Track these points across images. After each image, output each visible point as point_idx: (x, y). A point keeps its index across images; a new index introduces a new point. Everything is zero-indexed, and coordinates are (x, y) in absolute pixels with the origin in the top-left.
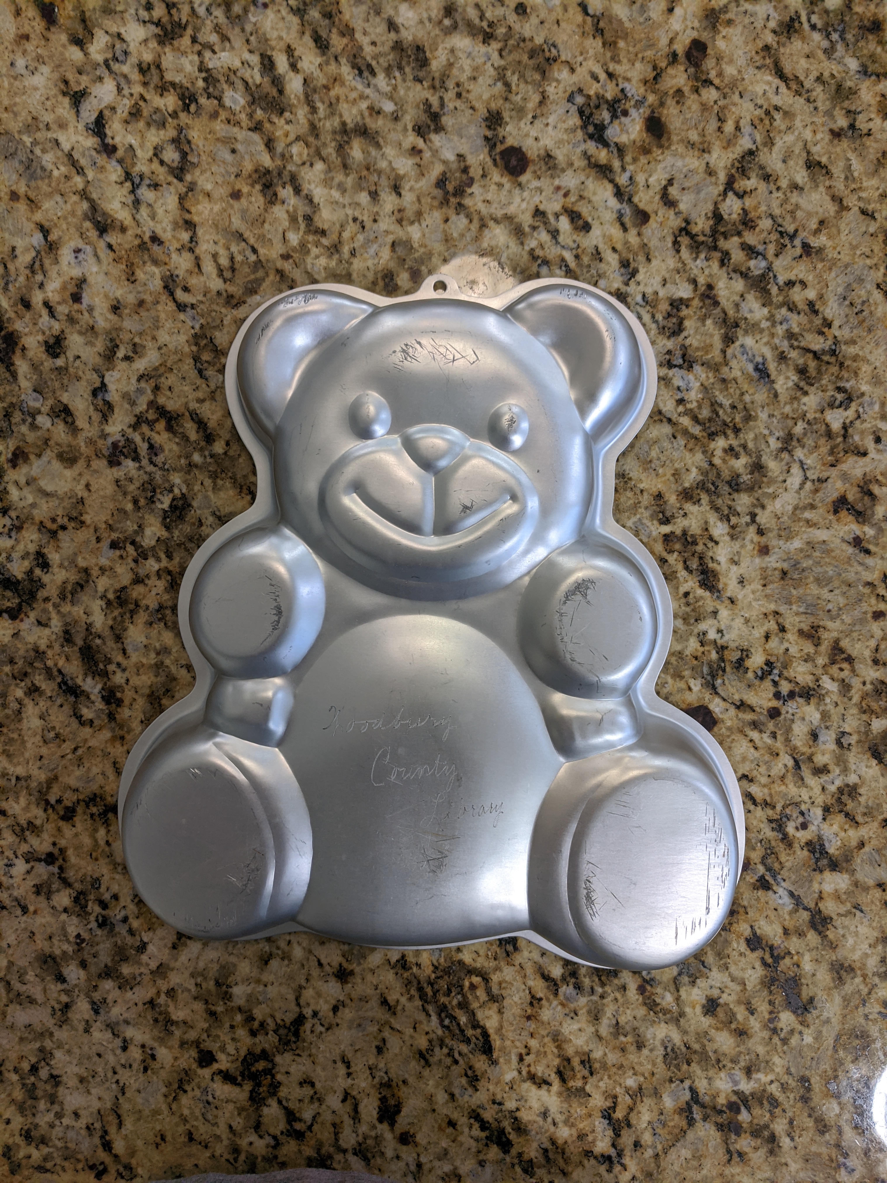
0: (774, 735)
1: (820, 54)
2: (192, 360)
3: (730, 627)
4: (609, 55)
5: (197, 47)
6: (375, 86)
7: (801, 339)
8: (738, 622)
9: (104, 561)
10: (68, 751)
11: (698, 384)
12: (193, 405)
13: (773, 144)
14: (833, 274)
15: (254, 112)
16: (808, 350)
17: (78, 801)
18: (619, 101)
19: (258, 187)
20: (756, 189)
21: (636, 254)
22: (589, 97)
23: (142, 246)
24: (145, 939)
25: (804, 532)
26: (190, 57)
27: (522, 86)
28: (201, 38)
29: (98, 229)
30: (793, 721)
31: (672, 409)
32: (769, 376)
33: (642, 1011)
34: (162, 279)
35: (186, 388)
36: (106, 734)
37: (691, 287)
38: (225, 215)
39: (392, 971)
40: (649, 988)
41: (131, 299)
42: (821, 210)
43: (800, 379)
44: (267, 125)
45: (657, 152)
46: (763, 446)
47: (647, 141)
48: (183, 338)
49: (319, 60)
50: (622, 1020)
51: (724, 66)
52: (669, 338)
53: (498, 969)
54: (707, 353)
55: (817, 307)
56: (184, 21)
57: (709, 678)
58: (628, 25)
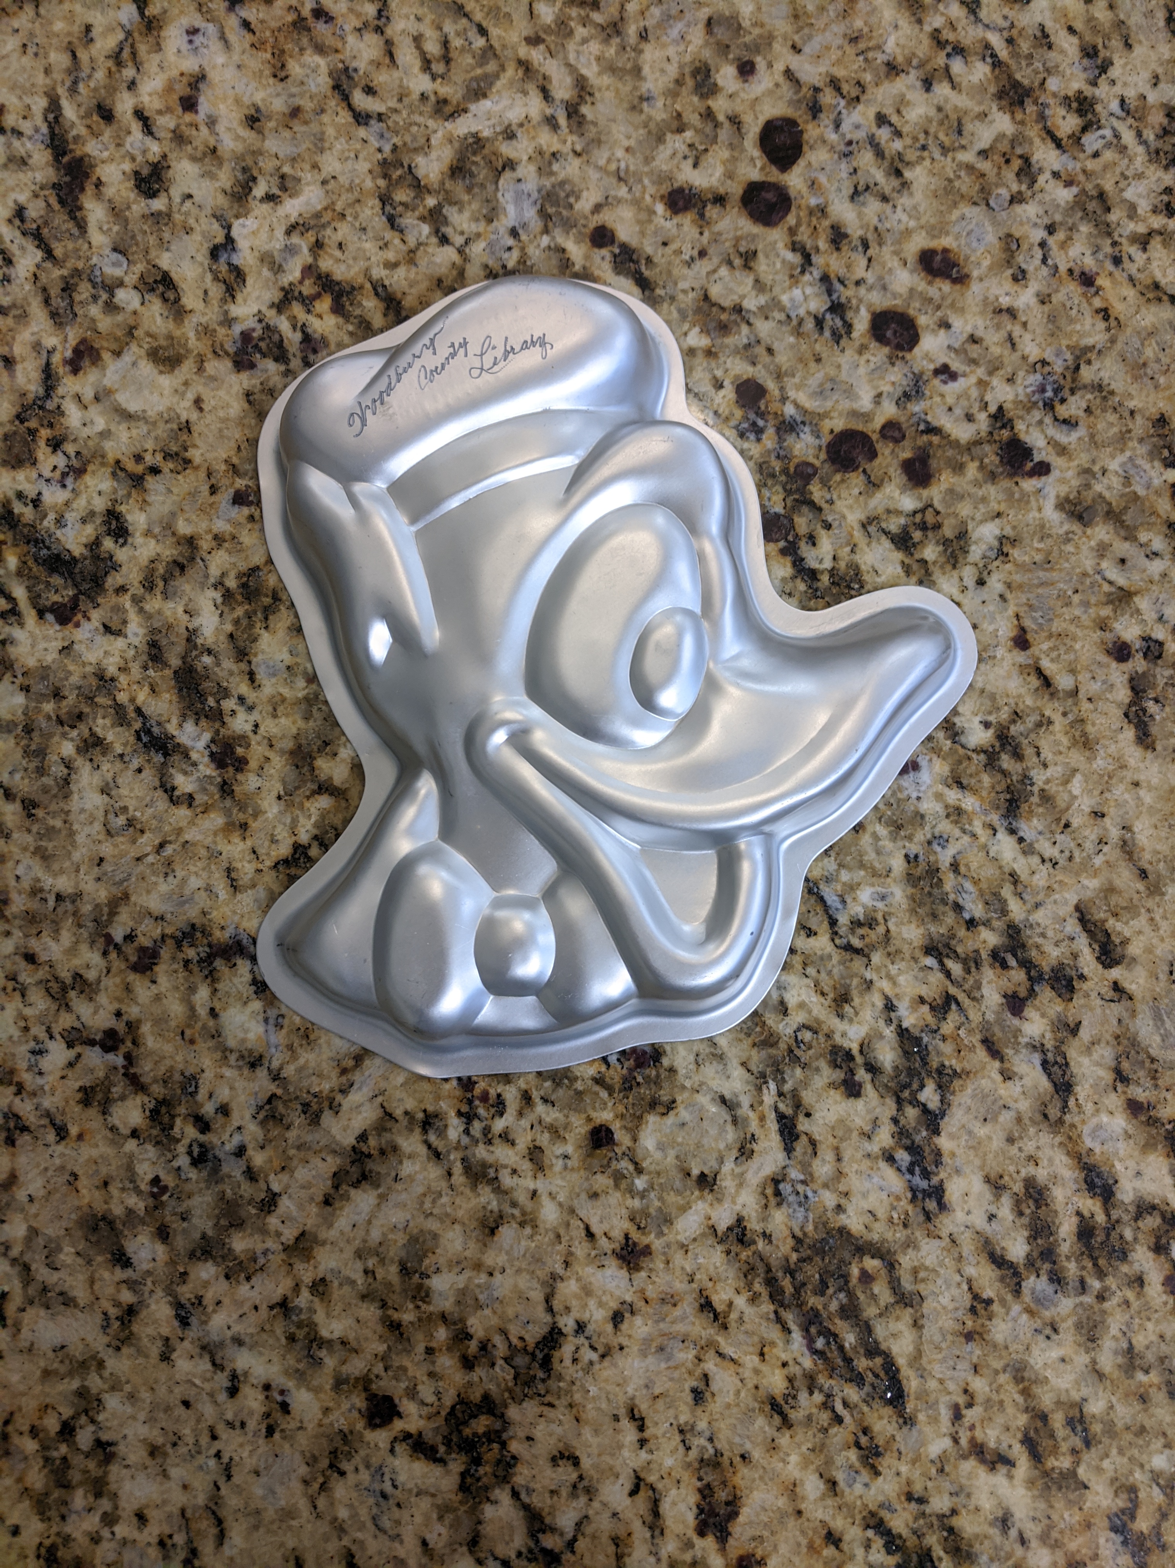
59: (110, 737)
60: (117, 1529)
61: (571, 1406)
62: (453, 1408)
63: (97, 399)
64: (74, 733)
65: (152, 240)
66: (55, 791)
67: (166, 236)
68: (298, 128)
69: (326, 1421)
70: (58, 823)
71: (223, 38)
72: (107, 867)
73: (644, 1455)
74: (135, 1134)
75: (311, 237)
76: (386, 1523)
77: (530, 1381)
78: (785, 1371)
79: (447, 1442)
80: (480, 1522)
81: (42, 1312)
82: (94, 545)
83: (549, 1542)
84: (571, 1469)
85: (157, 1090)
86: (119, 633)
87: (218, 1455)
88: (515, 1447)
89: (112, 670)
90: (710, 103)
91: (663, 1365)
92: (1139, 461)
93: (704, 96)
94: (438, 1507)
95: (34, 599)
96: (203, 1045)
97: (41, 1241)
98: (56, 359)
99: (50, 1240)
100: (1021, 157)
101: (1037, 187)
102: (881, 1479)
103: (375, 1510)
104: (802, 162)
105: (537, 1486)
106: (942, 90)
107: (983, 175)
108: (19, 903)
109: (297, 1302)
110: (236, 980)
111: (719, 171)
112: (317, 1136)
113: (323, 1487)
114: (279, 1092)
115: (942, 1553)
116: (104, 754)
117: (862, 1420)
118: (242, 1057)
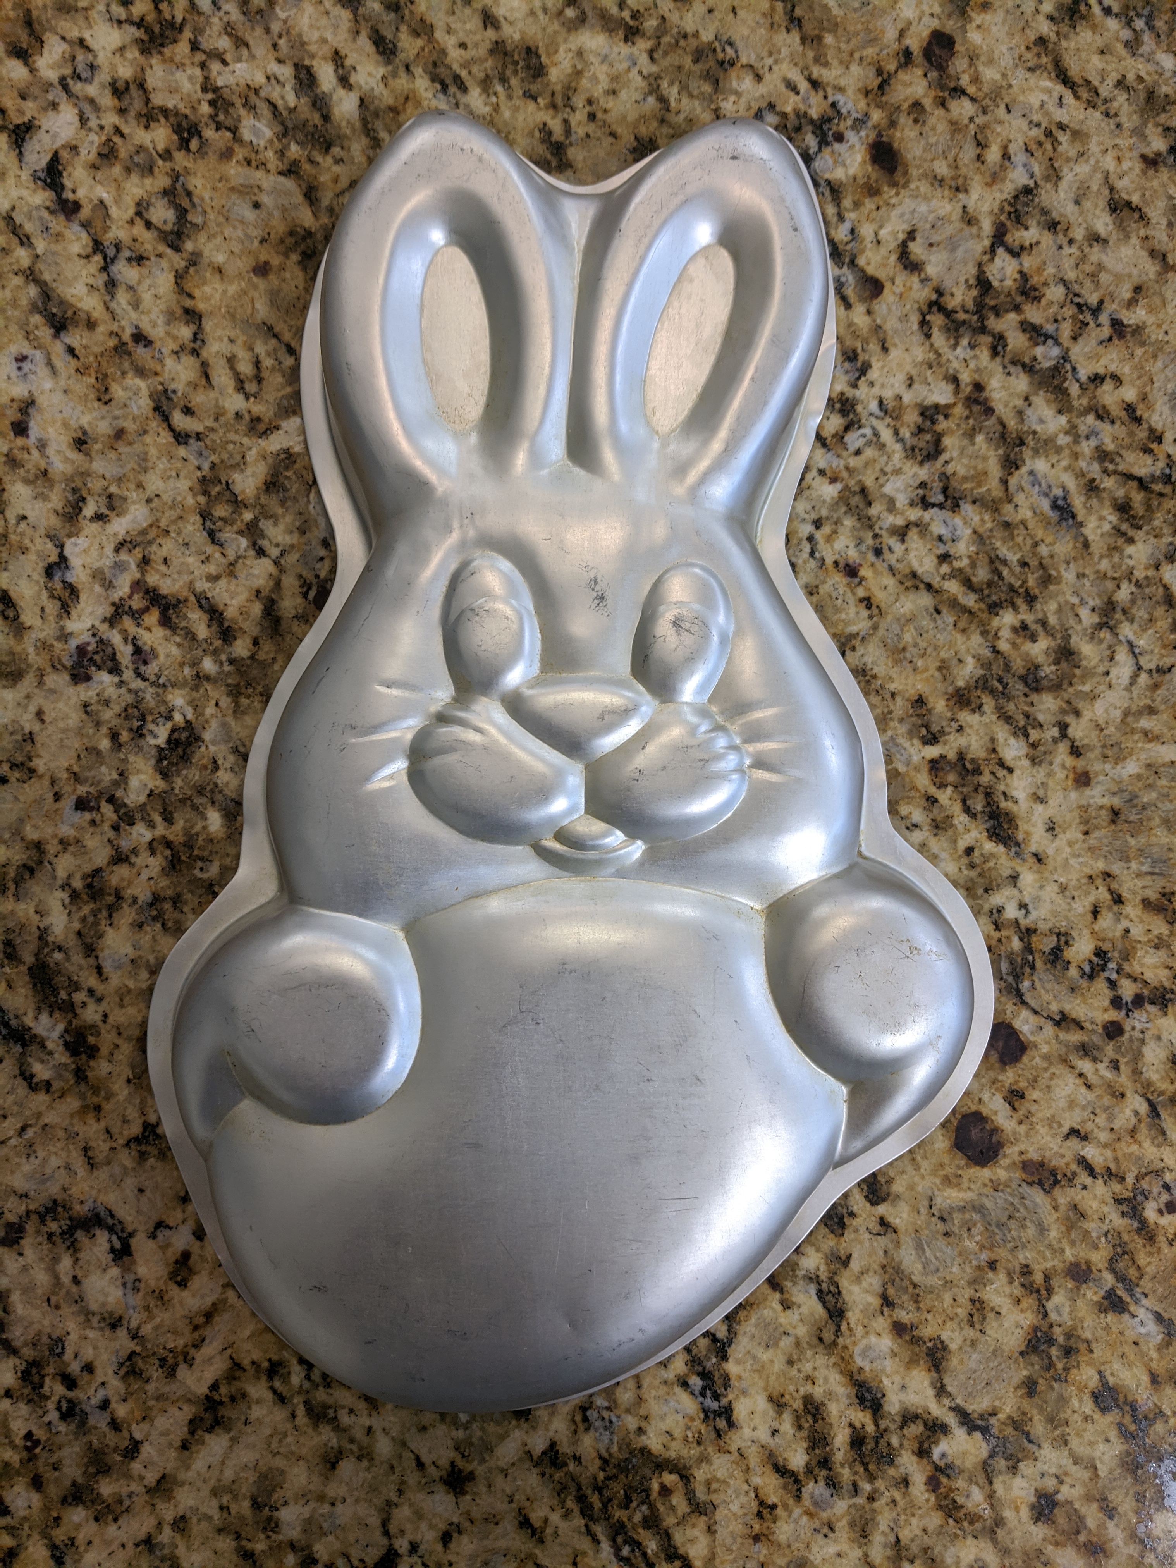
0: (1115, 1065)
1: (1120, 48)
2: (198, 517)
3: (1037, 899)
4: (811, 54)
5: (200, 57)
6: (467, 106)
7: (1118, 460)
8: (1051, 890)
9: (66, 831)
10: (11, 1133)
11: (969, 531)
12: (202, 585)
13: (1059, 178)
14: (1159, 364)
15: (287, 147)
16: (1130, 477)
17: (28, 1213)
18: (830, 120)
19: (295, 257)
20: (1038, 243)
21: (866, 341)
22: (784, 115)
23: (121, 349)
24: (138, 1436)
25: (1142, 749)
26: (189, 72)
27: (685, 101)
28: (206, 43)
29: (53, 326)
30: (1143, 1042)
31: (932, 570)
32: (1074, 516)
33: (935, 1520)
34: (151, 397)
35: (190, 560)
36: (73, 1103)
37: (950, 388)
38: (246, 299)
39: (535, 1471)
40: (944, 1480)
41: (104, 428)
42: (1135, 272)
43: (1121, 519)
44: (306, 166)
45: (889, 192)
46: (1072, 622)
47: (874, 176)
48: (184, 485)
49: (381, 71)
50: (905, 1535)
51: (981, 68)
52: (921, 463)
53: (704, 1459)
54: (979, 484)
55: (1139, 413)
56: (179, 19)
57: (1010, 979)
58: (836, 11)
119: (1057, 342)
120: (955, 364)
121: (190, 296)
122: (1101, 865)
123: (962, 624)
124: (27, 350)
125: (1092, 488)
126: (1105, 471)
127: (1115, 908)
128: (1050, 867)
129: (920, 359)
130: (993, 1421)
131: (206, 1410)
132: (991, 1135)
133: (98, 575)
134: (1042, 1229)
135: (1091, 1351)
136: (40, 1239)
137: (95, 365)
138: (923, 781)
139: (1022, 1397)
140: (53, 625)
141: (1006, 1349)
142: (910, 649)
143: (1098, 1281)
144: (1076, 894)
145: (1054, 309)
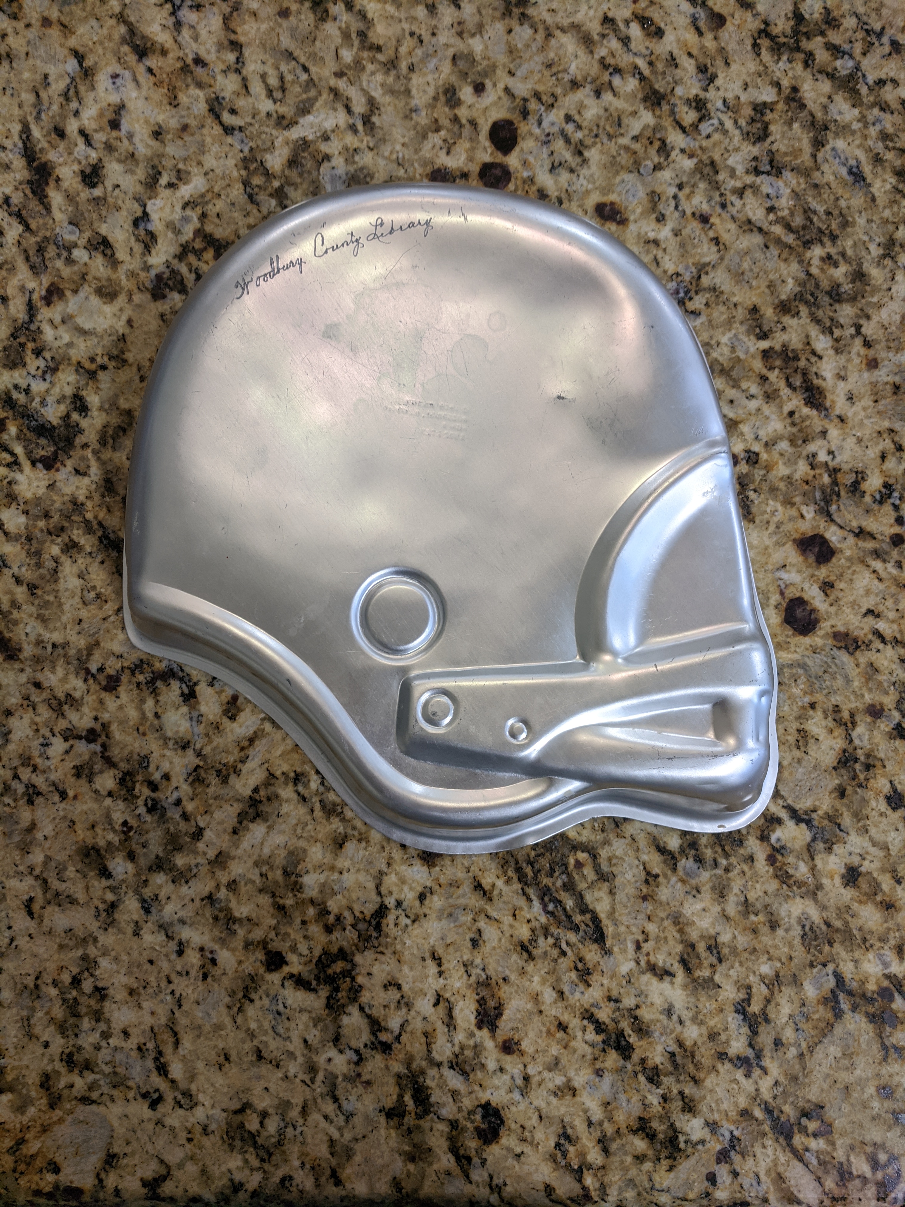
59: (82, 542)
60: (111, 1041)
61: (394, 953)
62: (320, 957)
63: (63, 322)
64: (59, 540)
65: (95, 216)
66: (48, 577)
67: (104, 213)
68: (187, 138)
69: (240, 969)
70: (51, 598)
71: (135, 80)
72: (85, 625)
73: (441, 981)
74: (110, 794)
75: (199, 211)
76: (280, 1030)
77: (368, 939)
78: (530, 925)
79: (317, 978)
80: (340, 1027)
81: (57, 909)
82: (66, 417)
83: (384, 1037)
84: (396, 991)
85: (123, 766)
86: (85, 474)
87: (172, 993)
88: (360, 980)
89: (81, 498)
90: (456, 111)
91: (452, 925)
92: (741, 337)
93: (452, 107)
94: (313, 1019)
95: (29, 454)
96: (151, 737)
97: (53, 864)
98: (35, 296)
99: (60, 864)
100: (660, 139)
101: (670, 159)
102: (591, 989)
103: (273, 1022)
104: (517, 149)
105: (375, 1003)
106: (607, 97)
107: (635, 153)
108: (28, 651)
109: (218, 895)
110: (170, 694)
111: (463, 157)
112: (226, 791)
113: (240, 1010)
114: (201, 764)
115: (631, 1032)
116: (79, 553)
117: (578, 953)
118: (177, 743)
119: (851, 56)
120: (778, 74)
121: (234, 32)
122: (887, 424)
123: (784, 256)
124: (118, 70)
125: (877, 160)
126: (887, 147)
127: (898, 454)
128: (850, 425)
129: (753, 70)
130: (814, 815)
131: (250, 806)
132: (810, 614)
133: (171, 226)
134: (848, 681)
135: (884, 767)
136: (131, 687)
137: (167, 80)
138: (758, 365)
139: (835, 798)
140: (139, 260)
141: (823, 765)
142: (747, 273)
143: (889, 717)
144: (869, 444)
145: (850, 33)
